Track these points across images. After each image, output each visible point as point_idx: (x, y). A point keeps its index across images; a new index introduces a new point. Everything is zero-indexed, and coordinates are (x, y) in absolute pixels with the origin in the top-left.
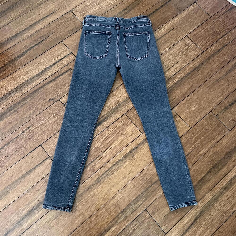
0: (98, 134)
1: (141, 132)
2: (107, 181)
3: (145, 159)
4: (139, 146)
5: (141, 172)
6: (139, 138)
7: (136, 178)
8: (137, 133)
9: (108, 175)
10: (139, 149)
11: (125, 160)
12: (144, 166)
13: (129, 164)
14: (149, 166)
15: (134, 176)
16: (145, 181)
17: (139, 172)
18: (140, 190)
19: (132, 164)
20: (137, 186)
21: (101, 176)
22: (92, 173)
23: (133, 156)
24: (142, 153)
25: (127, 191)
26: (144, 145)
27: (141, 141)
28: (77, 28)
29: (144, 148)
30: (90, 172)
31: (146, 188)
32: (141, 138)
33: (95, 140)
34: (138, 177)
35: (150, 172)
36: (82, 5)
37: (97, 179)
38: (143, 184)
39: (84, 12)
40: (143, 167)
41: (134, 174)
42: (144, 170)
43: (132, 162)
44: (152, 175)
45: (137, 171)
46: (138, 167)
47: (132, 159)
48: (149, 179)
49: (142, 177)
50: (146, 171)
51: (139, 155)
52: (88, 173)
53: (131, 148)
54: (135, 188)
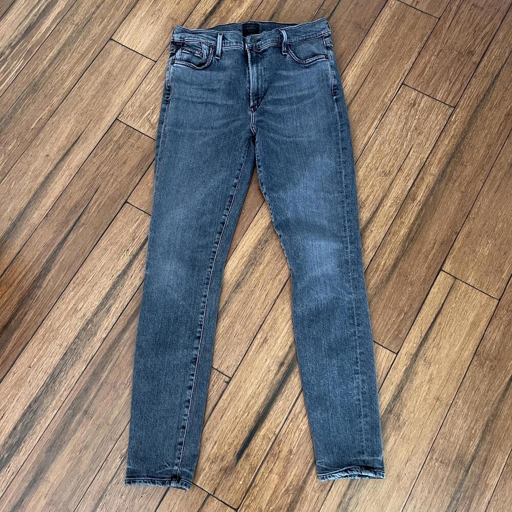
0: (297, 396)
1: (393, 352)
2: (364, 500)
3: (426, 414)
4: (402, 388)
5: (432, 450)
6: (395, 368)
7: (424, 467)
8: (385, 359)
9: (361, 485)
10: (405, 395)
11: (385, 435)
12: (432, 431)
13: (397, 442)
14: (443, 428)
15: (420, 465)
16: (448, 466)
17: (427, 450)
18: (446, 493)
19: (403, 438)
20: (436, 486)
21: (345, 495)
22: (323, 495)
23: (399, 419)
24: (415, 402)
25: (418, 506)
26: (412, 382)
27: (402, 374)
28: (148, 156)
29: (414, 388)
30: (317, 495)
31: (456, 482)
32: (399, 366)
33: (297, 412)
34: (428, 463)
35: (452, 439)
36: (138, 96)
37: (340, 505)
38: (447, 474)
39: (148, 112)
40: (430, 435)
41: (418, 460)
42: (436, 442)
43: (402, 434)
44: (458, 447)
45: (421, 450)
46: (419, 438)
47: (399, 426)
48: (456, 458)
49: (436, 459)
50: (441, 441)
51: (411, 409)
52: (313, 498)
53: (386, 401)
54: (433, 493)
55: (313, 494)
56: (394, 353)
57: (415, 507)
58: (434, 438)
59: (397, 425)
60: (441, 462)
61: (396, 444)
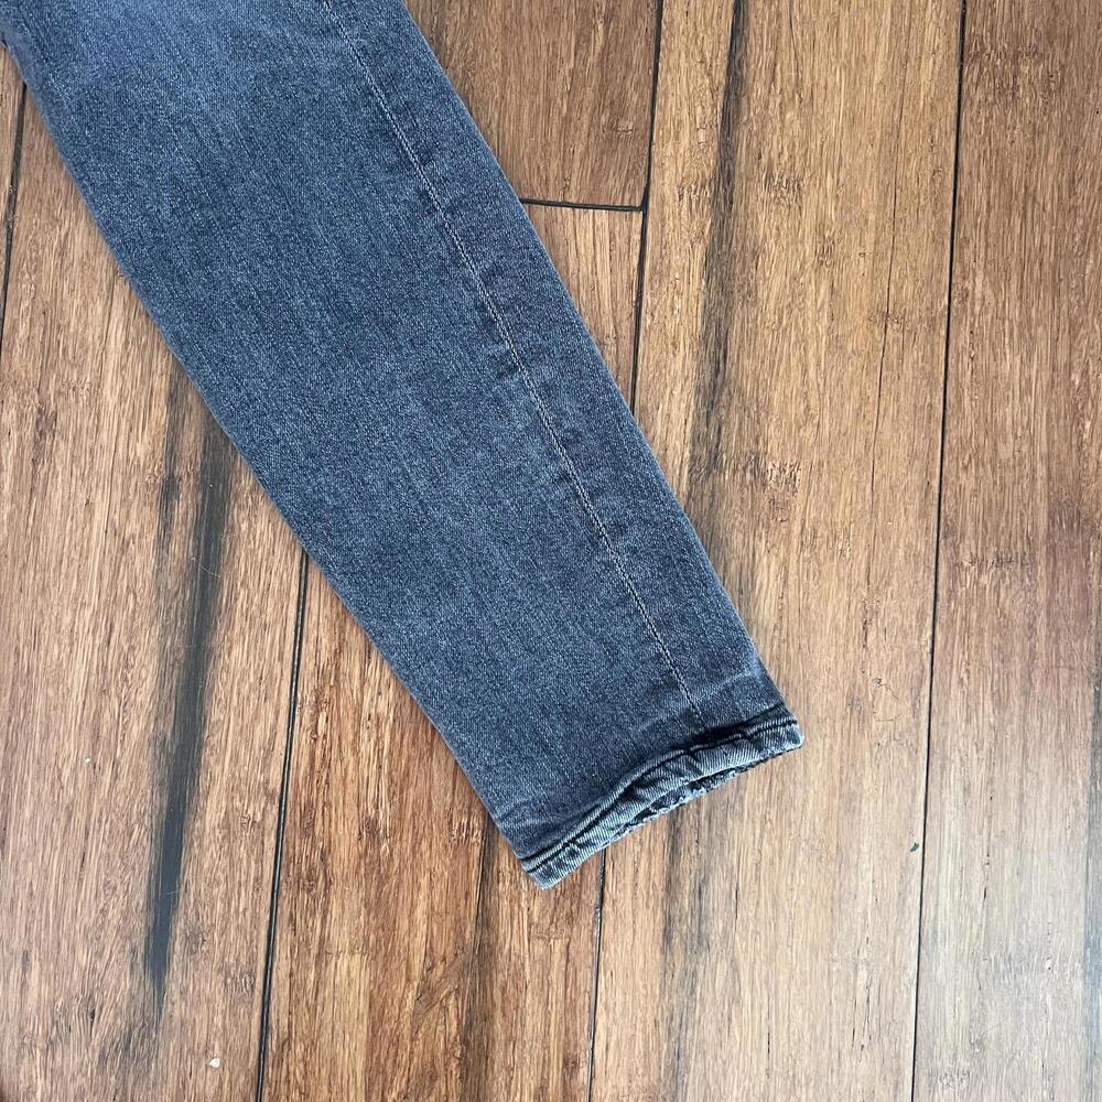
0: (294, 591)
1: (622, 209)
2: (758, 866)
3: (863, 399)
4: (722, 343)
5: (944, 531)
6: (661, 275)
7: (943, 616)
8: (603, 256)
9: (718, 813)
10: (745, 366)
11: (733, 567)
12: (913, 456)
13: (792, 570)
14: (950, 425)
15: (921, 614)
16: (1034, 564)
17: (923, 546)
18: (1064, 674)
19: (810, 540)
20: (1017, 666)
21: (671, 885)
22: (585, 934)
23: (759, 475)
24: (796, 373)
25: (978, 776)
26: (751, 294)
27: (696, 283)
29: (771, 317)
30: (558, 946)
31: (1088, 612)
32: (675, 257)
33: (325, 656)
34: (952, 592)
35: (1005, 452)
37: (667, 936)
38: (1042, 597)
40: (915, 479)
41: (903, 603)
42: (948, 493)
43: (796, 528)
44: (1041, 471)
45: (901, 553)
46: (874, 514)
47: (772, 501)
48: (1051, 516)
49: (978, 561)
50: (967, 481)
51: (796, 409)
52: (546, 970)
53: (677, 429)
54: (1016, 702)
55: (539, 948)
56: (631, 209)
57: (967, 790)
58: (936, 483)
59: (765, 503)
60: (999, 562)
61: (792, 579)
